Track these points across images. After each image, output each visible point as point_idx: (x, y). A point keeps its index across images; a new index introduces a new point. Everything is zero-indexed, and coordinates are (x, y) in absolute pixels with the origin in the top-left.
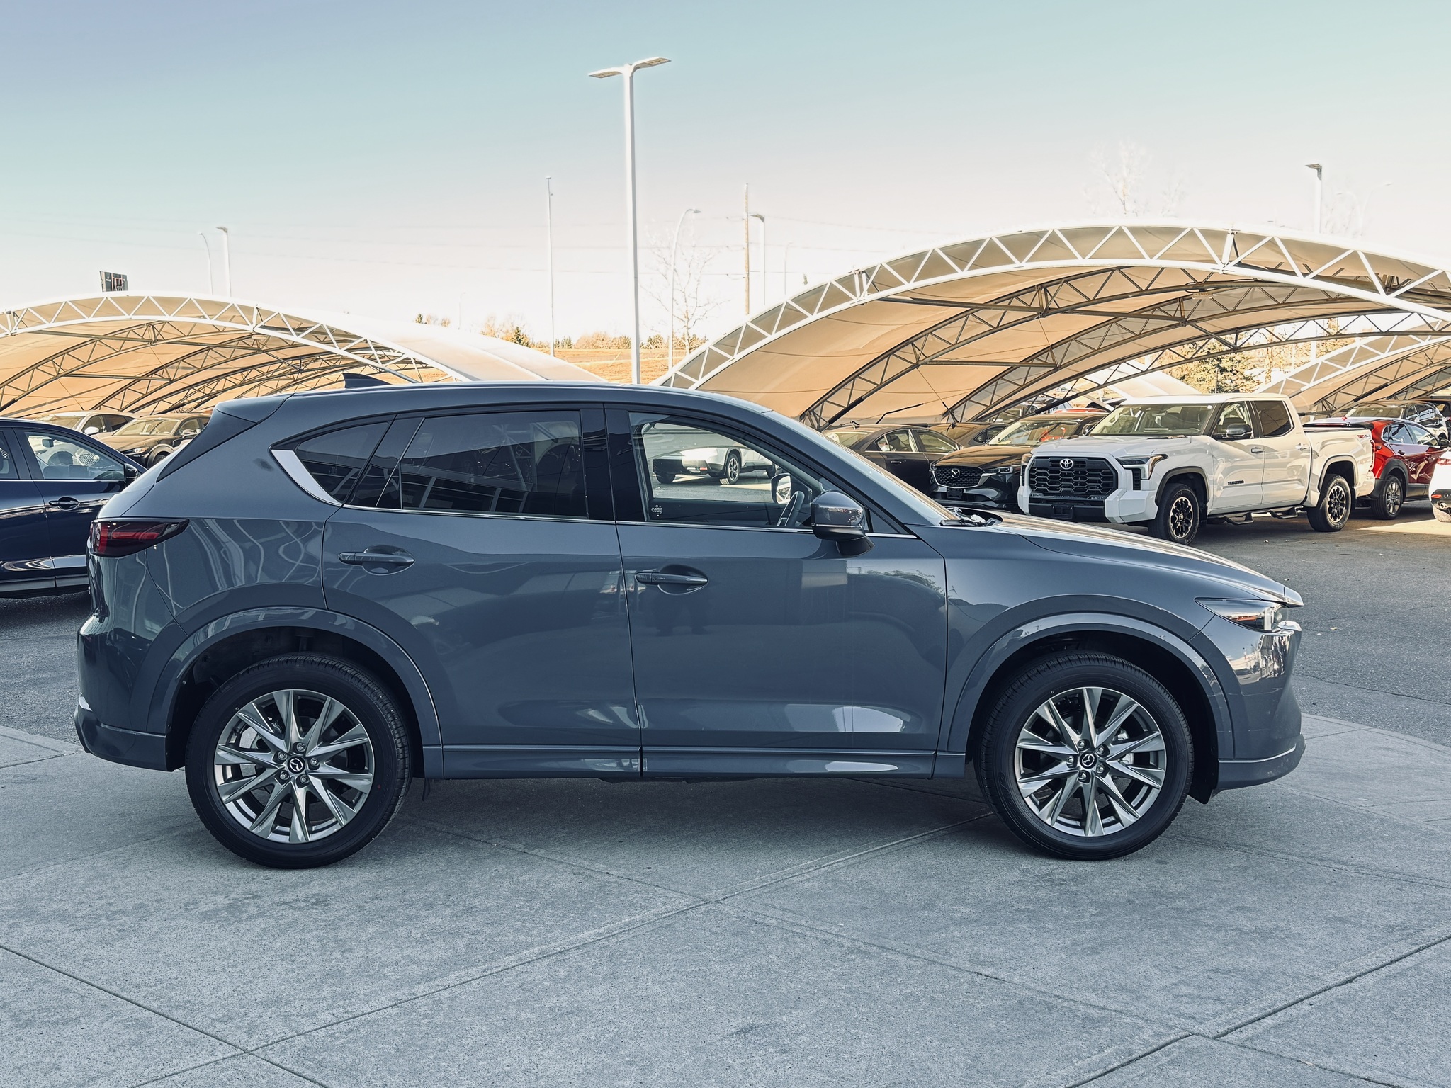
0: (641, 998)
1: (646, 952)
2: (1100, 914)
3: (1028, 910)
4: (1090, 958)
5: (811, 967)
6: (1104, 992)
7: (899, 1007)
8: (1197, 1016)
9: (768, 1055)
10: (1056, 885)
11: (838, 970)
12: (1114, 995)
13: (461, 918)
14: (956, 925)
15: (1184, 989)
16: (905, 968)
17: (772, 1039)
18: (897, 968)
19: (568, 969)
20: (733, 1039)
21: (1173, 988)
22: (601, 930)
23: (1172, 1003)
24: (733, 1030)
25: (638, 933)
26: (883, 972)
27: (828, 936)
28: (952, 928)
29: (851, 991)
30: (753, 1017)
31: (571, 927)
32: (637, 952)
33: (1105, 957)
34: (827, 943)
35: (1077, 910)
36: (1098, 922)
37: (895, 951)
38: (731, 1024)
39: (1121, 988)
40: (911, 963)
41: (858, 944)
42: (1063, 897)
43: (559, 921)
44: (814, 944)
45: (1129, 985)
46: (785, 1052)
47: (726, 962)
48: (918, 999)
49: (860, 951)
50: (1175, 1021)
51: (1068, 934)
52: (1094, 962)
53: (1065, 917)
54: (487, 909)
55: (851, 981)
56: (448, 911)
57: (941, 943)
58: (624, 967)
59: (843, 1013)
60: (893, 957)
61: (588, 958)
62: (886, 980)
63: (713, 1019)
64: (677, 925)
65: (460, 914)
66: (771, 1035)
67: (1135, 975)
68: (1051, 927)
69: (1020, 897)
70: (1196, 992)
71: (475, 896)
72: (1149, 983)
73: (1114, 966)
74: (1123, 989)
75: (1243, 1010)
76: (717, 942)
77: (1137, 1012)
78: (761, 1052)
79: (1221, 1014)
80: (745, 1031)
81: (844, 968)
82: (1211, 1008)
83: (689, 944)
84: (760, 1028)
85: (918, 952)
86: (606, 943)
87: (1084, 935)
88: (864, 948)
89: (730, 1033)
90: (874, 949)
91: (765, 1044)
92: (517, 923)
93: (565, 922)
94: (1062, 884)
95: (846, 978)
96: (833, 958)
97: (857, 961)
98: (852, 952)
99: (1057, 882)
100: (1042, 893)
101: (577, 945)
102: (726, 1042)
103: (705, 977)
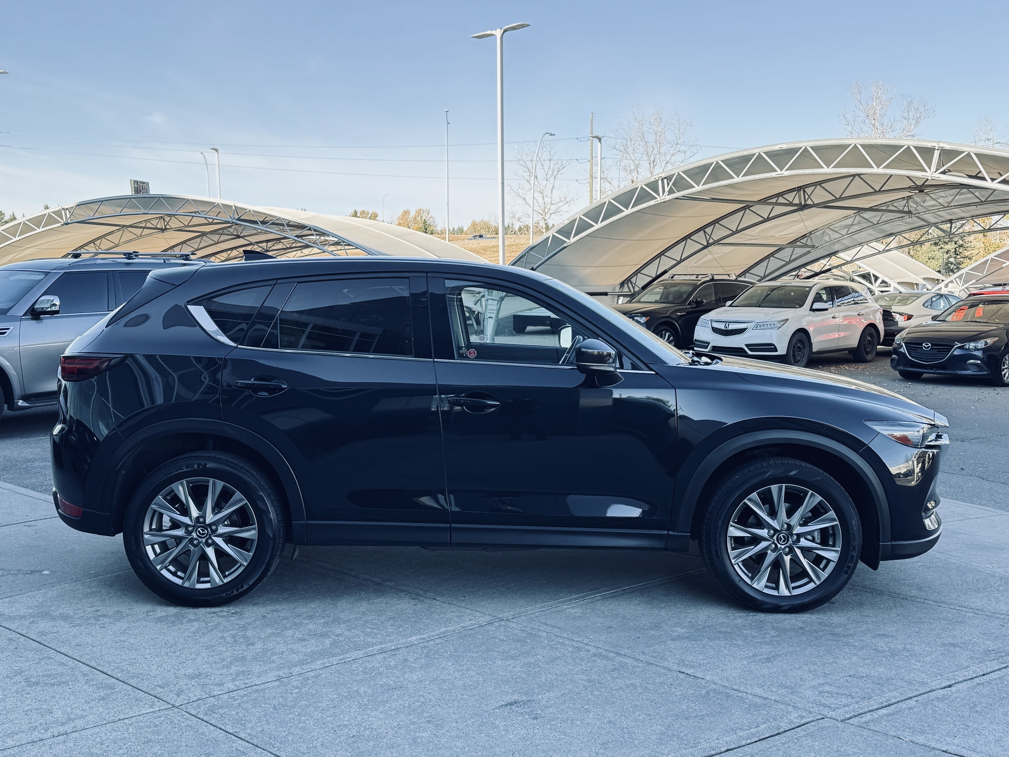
0: (445, 681)
1: (452, 651)
3: (726, 632)
4: (764, 665)
5: (565, 664)
6: (769, 687)
7: (621, 692)
9: (524, 720)
11: (583, 667)
12: (776, 690)
14: (672, 640)
16: (631, 668)
17: (529, 710)
18: (625, 667)
20: (502, 709)
22: (425, 636)
23: (816, 697)
24: (503, 704)
25: (449, 639)
26: (614, 670)
27: (580, 645)
28: (669, 642)
29: (589, 681)
30: (519, 695)
31: (404, 634)
32: (446, 651)
33: (775, 665)
34: (579, 649)
36: (776, 641)
37: (626, 656)
40: (636, 664)
41: (600, 651)
44: (570, 649)
46: (536, 718)
47: (506, 659)
48: (635, 687)
49: (601, 655)
52: (767, 668)
53: (752, 637)
55: (591, 674)
57: (659, 652)
58: (436, 660)
59: (581, 695)
60: (623, 660)
61: (412, 654)
62: (615, 674)
64: (477, 634)
66: (529, 707)
67: (794, 677)
68: (740, 644)
73: (780, 671)
79: (850, 705)
81: (588, 666)
82: (844, 700)
85: (642, 657)
86: (427, 645)
88: (604, 653)
90: (612, 655)
91: (524, 713)
93: (400, 630)
95: (588, 672)
96: (582, 659)
97: (598, 661)
98: (596, 656)
101: (407, 645)
102: (497, 711)
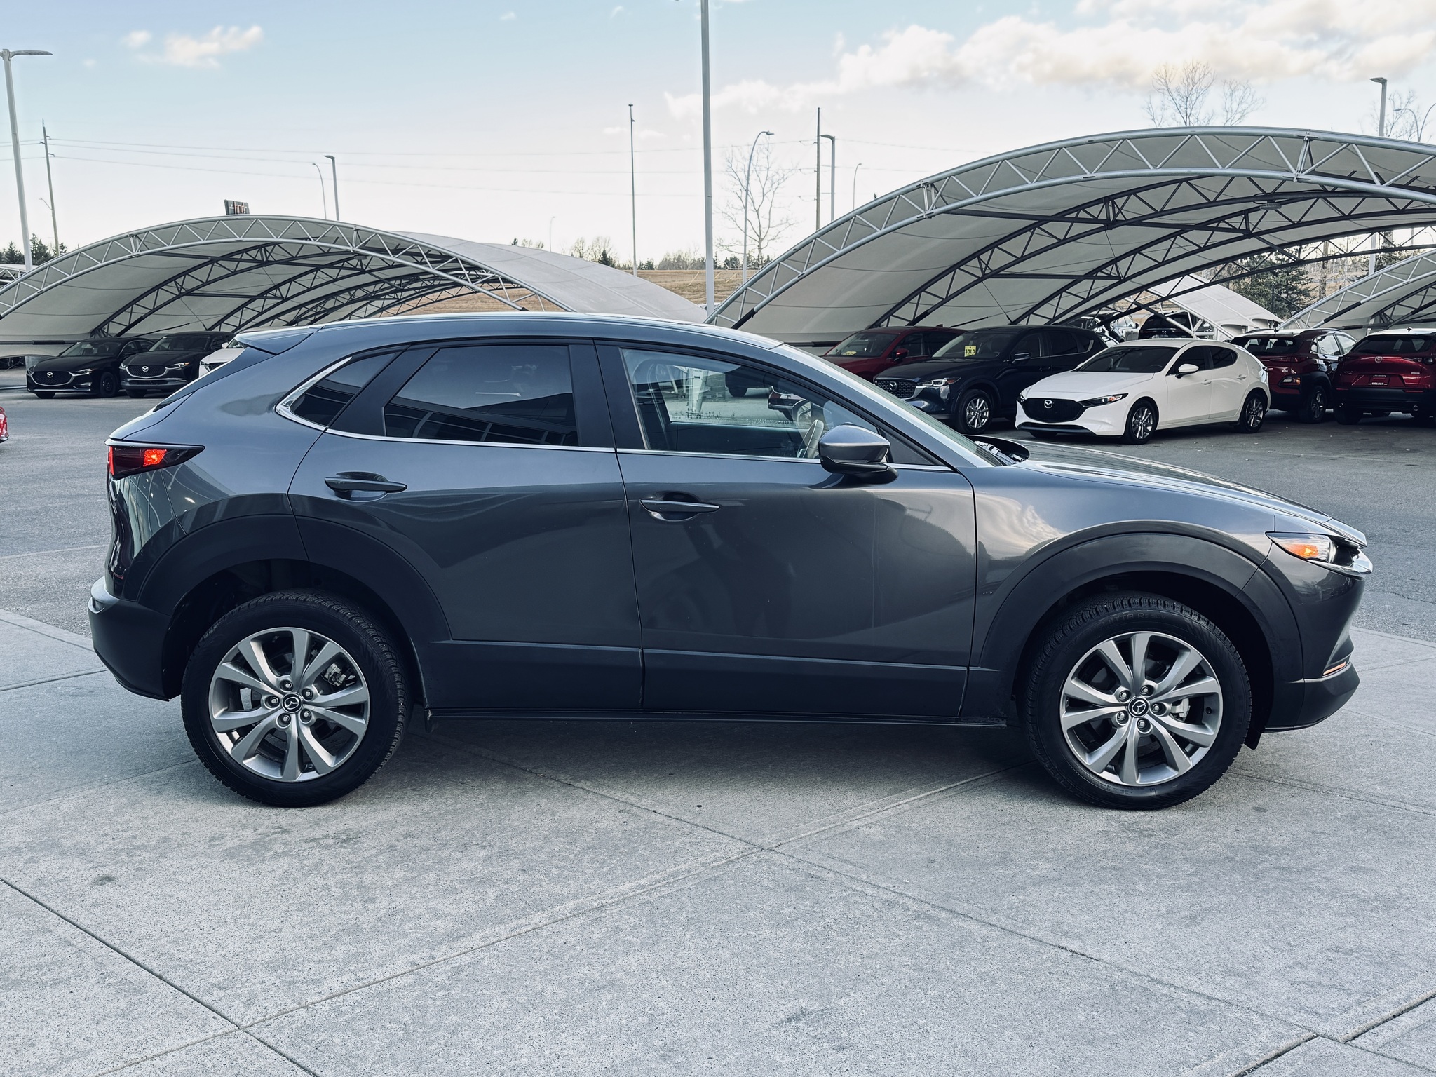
0: (682, 970)
1: (690, 910)
2: (1196, 873)
3: (1115, 868)
4: (1190, 930)
5: (872, 935)
6: (1208, 975)
7: (972, 990)
8: (1320, 1011)
9: (822, 1052)
10: (1145, 836)
11: (903, 938)
12: (1220, 979)
13: (496, 862)
14: (1034, 884)
15: (1301, 973)
16: (979, 940)
17: (827, 1031)
19: (604, 930)
20: (782, 1029)
21: (1288, 972)
22: (644, 881)
23: (1289, 992)
24: (783, 1017)
25: (683, 887)
26: (954, 944)
28: (1030, 889)
29: (917, 968)
30: (807, 999)
31: (611, 877)
32: (680, 911)
33: (1206, 929)
35: (1171, 867)
36: (1195, 883)
37: (967, 917)
38: (781, 1007)
39: (1228, 971)
40: (985, 932)
41: (924, 907)
42: (1153, 852)
43: (598, 869)
44: (876, 905)
45: (1237, 966)
46: (843, 1049)
47: (777, 926)
48: (994, 980)
49: (926, 916)
50: (1295, 1016)
51: (1163, 899)
52: (1194, 935)
53: (1157, 877)
54: (523, 853)
55: (917, 954)
56: (482, 854)
57: (1019, 907)
58: (665, 929)
59: (909, 997)
60: (965, 924)
61: (626, 917)
62: (957, 954)
63: (760, 1001)
64: (726, 877)
65: (494, 858)
66: (826, 1024)
67: (1242, 953)
68: (1142, 890)
69: (1105, 852)
70: (1316, 977)
71: (513, 836)
72: (1259, 964)
73: (1217, 941)
74: (1230, 971)
75: (1373, 1004)
76: (768, 900)
77: (1248, 1004)
78: (814, 1048)
79: (1349, 1009)
80: (795, 1018)
81: (910, 937)
82: (1337, 1000)
83: (738, 902)
84: (814, 1015)
85: (993, 919)
86: (648, 898)
87: (1180, 900)
88: (931, 912)
89: (779, 1020)
90: (944, 914)
91: (819, 1036)
92: (553, 870)
93: (605, 870)
94: (1151, 836)
95: (912, 950)
96: (898, 924)
97: (924, 928)
98: (919, 917)
99: (1146, 833)
100: (1130, 847)
101: (616, 899)
102: (775, 1033)
103: (753, 945)
